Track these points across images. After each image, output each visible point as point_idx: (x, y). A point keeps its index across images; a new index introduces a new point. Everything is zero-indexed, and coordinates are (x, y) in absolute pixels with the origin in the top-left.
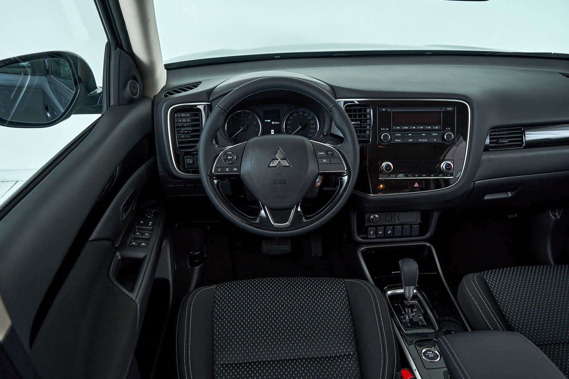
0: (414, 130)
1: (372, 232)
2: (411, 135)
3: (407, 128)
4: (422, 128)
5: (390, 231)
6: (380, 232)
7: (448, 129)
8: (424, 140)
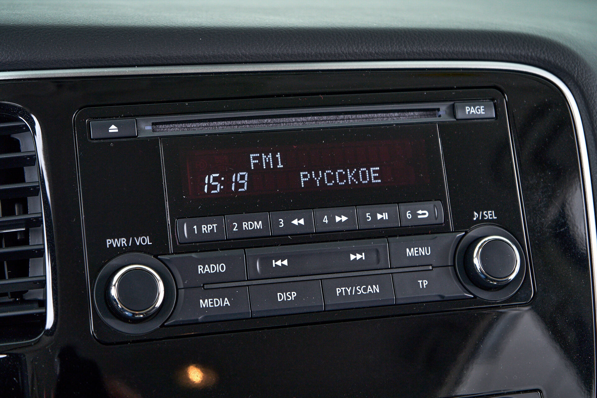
2: (285, 262)
3: (258, 225)
4: (344, 218)
7: (483, 216)
8: (365, 290)
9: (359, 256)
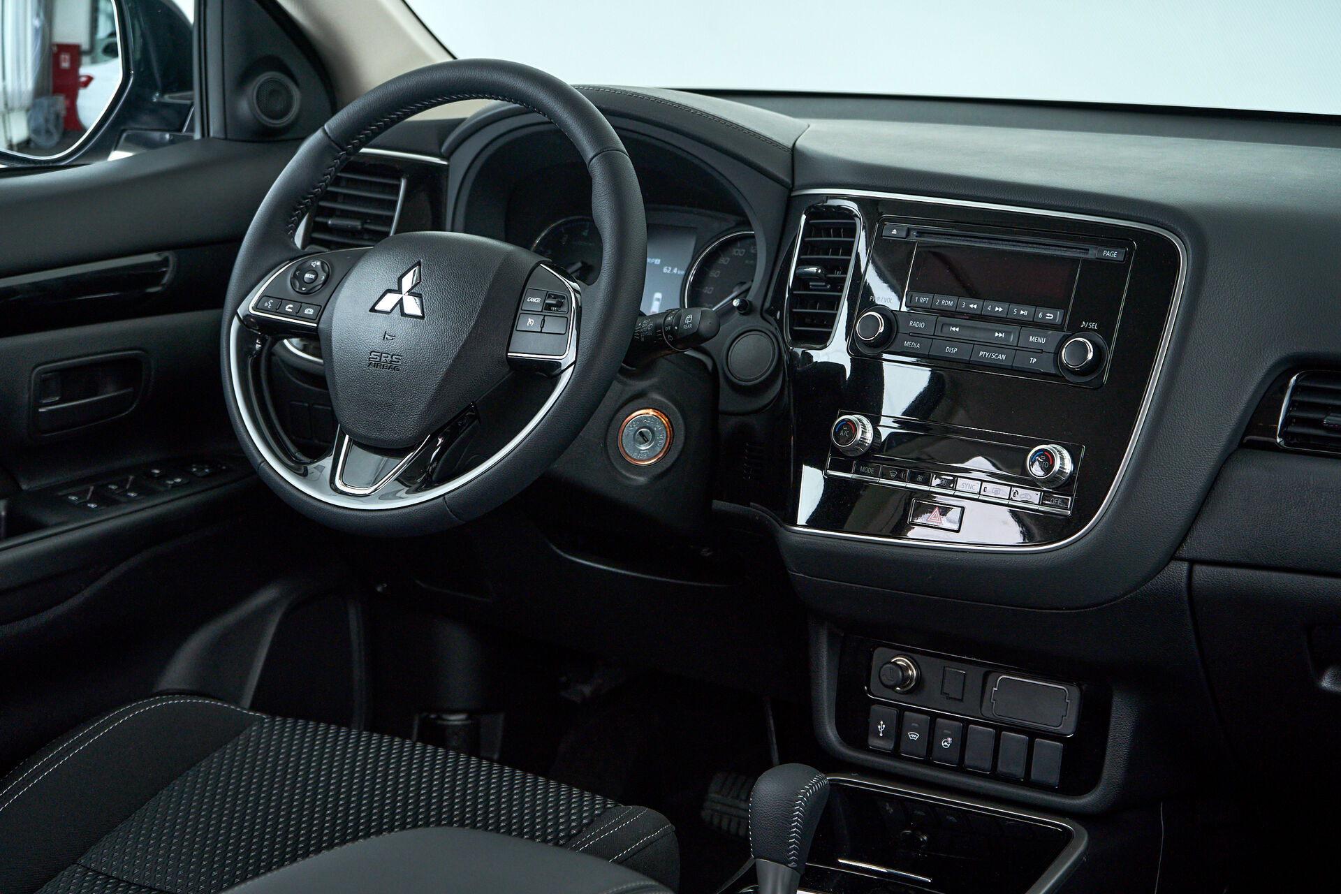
0: (973, 316)
1: (882, 727)
2: (957, 329)
4: (1000, 309)
5: (950, 739)
6: (914, 736)
7: (1088, 325)
8: (997, 356)
9: (1000, 335)
